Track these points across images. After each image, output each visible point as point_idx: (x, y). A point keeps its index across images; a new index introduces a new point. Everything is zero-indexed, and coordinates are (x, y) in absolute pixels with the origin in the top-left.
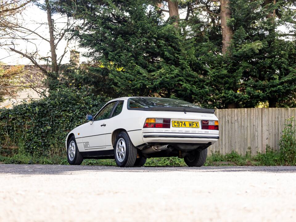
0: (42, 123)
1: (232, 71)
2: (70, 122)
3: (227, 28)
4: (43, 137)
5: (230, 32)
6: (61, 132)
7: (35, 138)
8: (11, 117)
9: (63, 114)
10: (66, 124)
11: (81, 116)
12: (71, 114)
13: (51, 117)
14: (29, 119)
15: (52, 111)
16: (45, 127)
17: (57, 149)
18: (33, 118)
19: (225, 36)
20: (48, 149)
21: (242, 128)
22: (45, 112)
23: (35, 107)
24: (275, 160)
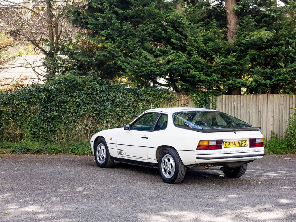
0: (48, 108)
1: (239, 58)
2: (76, 107)
3: (232, 13)
4: (49, 122)
5: (236, 17)
6: (67, 118)
7: (40, 123)
8: (16, 103)
9: (69, 99)
10: (72, 110)
11: (88, 102)
12: (78, 100)
13: (57, 102)
14: (34, 104)
15: (58, 96)
16: (51, 112)
17: (63, 135)
18: (39, 104)
19: (231, 21)
20: (54, 135)
21: (248, 114)
22: (51, 98)
23: (40, 92)
24: (282, 148)
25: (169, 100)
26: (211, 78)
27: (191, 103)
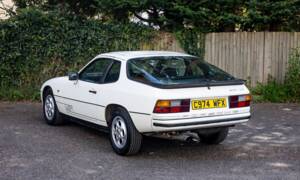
4: (11, 64)
11: (56, 40)
16: (14, 53)
17: (28, 78)
21: (241, 55)
24: (280, 95)
25: (149, 38)
26: (198, 13)
27: (176, 44)
